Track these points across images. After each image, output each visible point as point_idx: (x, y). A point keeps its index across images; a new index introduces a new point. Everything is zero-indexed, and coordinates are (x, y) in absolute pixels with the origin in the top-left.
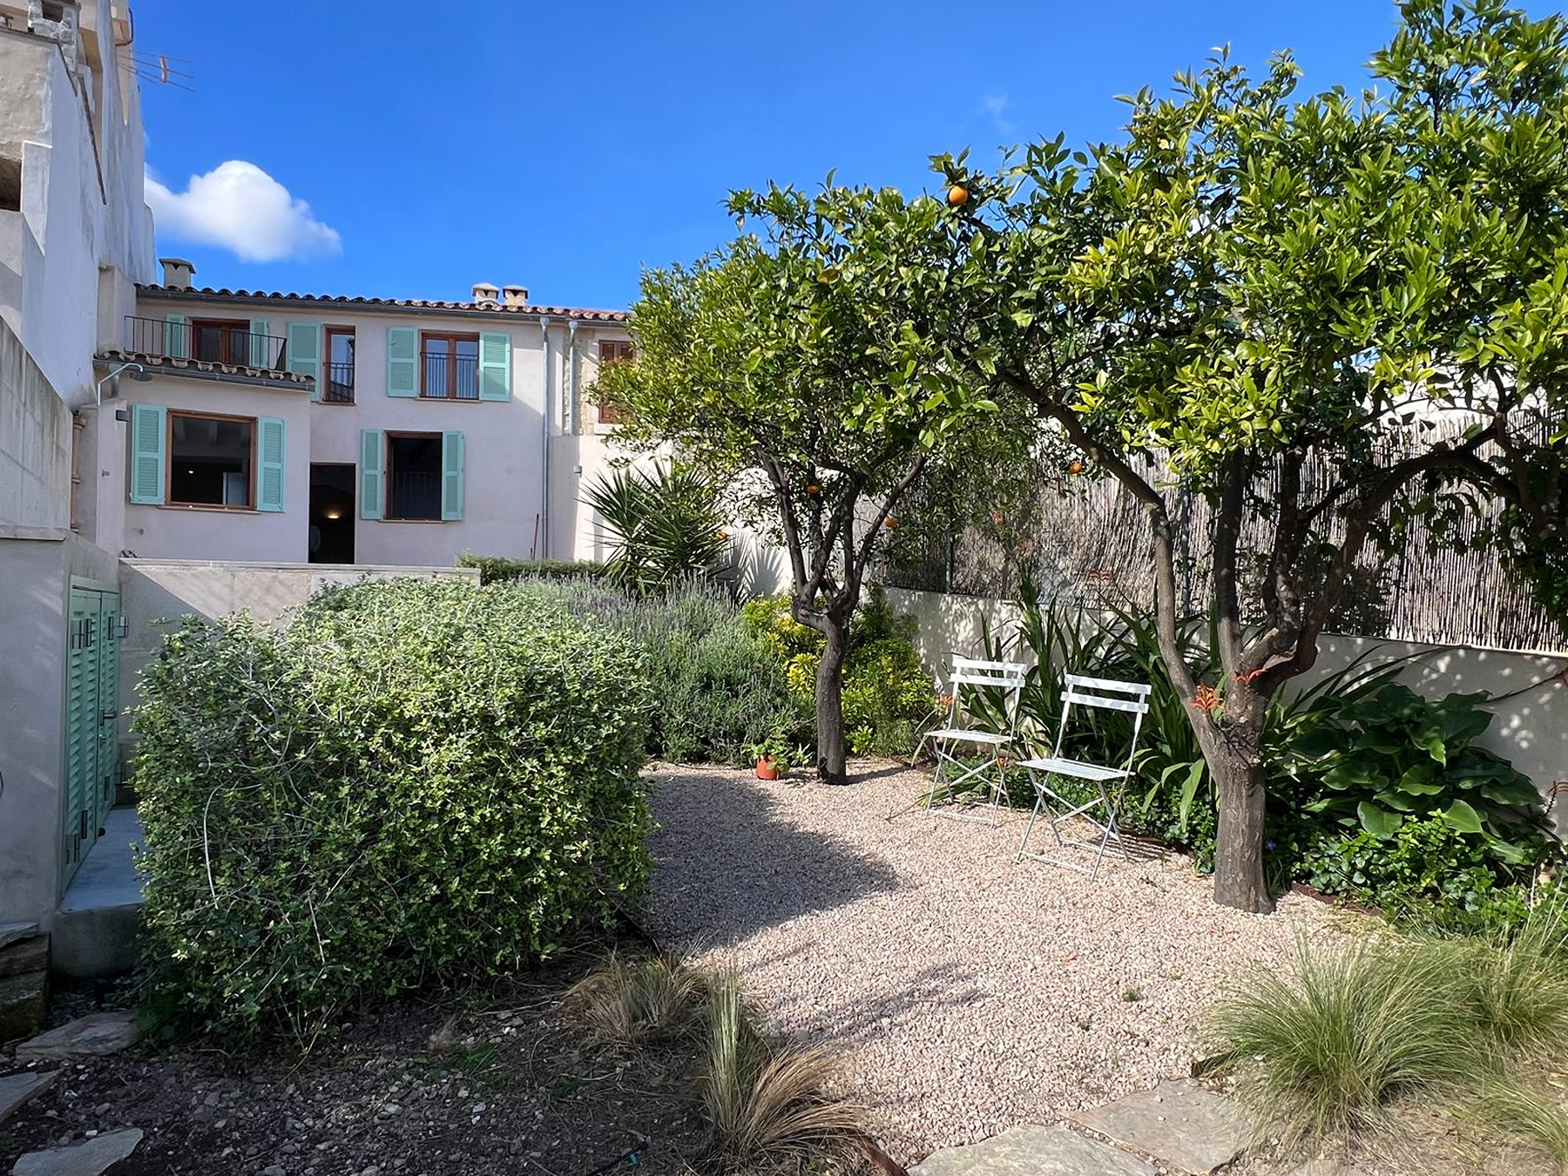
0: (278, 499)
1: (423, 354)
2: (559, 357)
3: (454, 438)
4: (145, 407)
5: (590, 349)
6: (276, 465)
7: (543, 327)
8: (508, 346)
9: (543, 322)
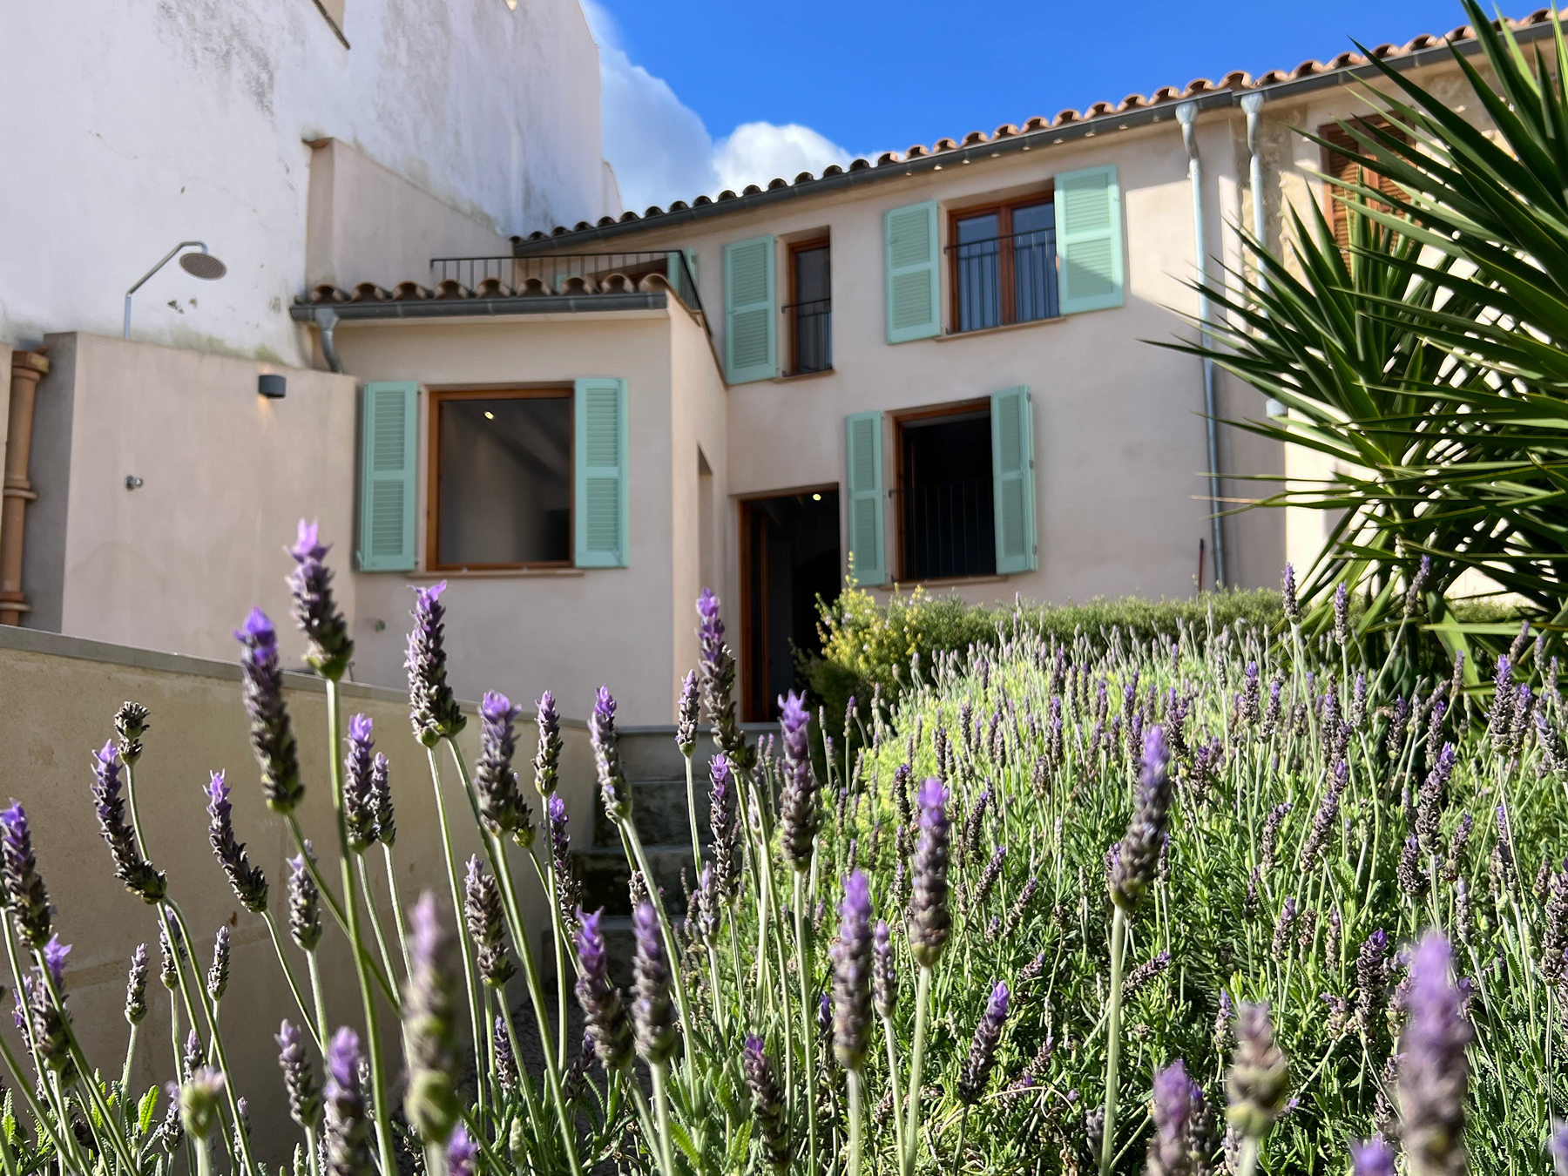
0: (615, 544)
1: (954, 248)
2: (1227, 187)
3: (1014, 402)
4: (384, 387)
5: (1298, 150)
6: (609, 472)
7: (1186, 128)
8: (1113, 191)
9: (1183, 116)
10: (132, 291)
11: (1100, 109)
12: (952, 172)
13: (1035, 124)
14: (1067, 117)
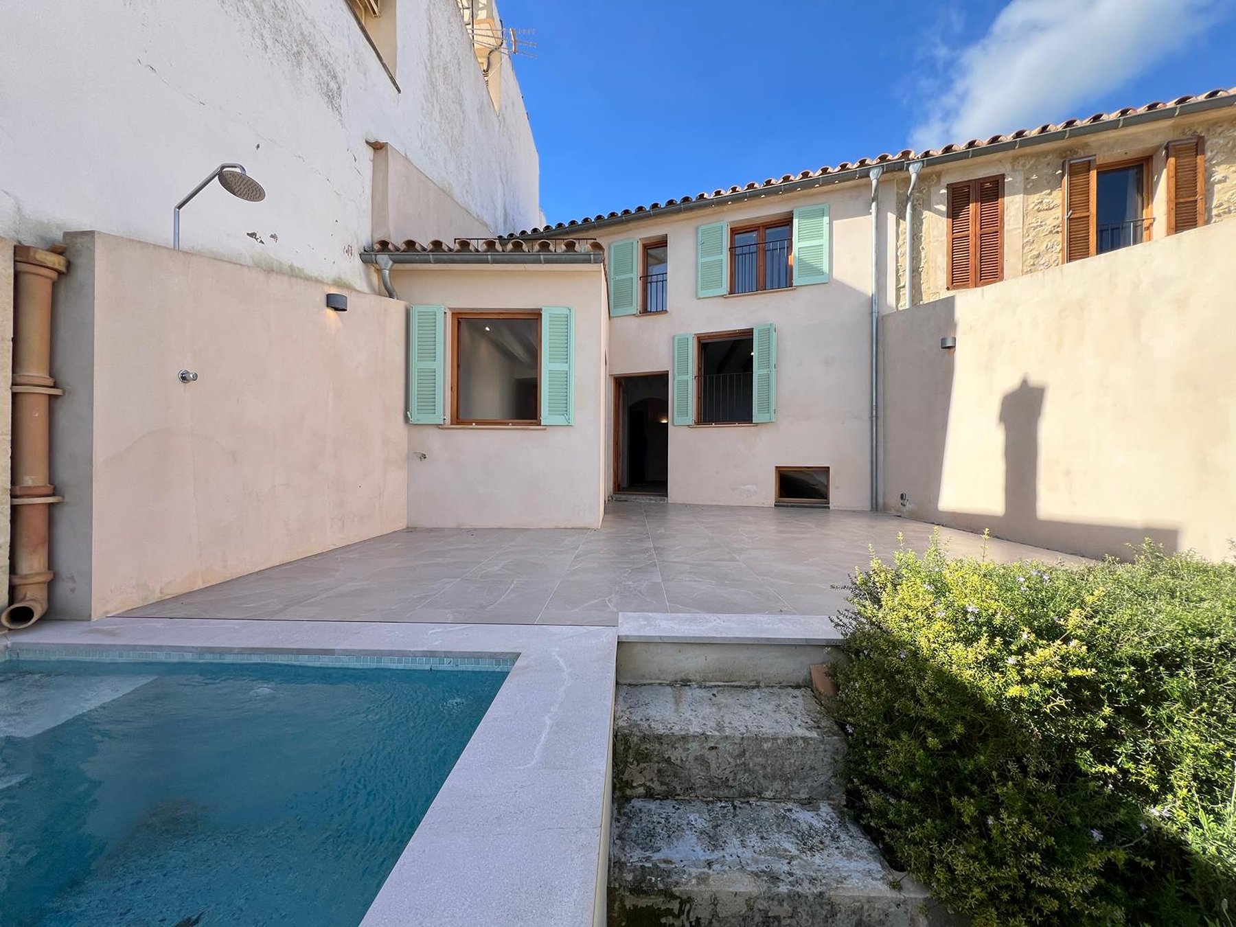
0: (566, 412)
1: (733, 251)
2: (891, 218)
3: (768, 331)
4: (423, 308)
5: (934, 198)
6: (563, 367)
7: (874, 183)
8: (826, 219)
9: (874, 175)
10: (180, 207)
11: (825, 171)
12: (736, 205)
13: (786, 179)
14: (805, 175)
